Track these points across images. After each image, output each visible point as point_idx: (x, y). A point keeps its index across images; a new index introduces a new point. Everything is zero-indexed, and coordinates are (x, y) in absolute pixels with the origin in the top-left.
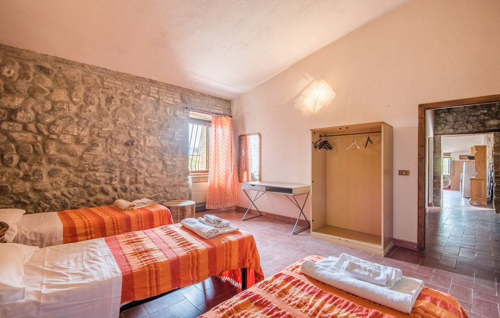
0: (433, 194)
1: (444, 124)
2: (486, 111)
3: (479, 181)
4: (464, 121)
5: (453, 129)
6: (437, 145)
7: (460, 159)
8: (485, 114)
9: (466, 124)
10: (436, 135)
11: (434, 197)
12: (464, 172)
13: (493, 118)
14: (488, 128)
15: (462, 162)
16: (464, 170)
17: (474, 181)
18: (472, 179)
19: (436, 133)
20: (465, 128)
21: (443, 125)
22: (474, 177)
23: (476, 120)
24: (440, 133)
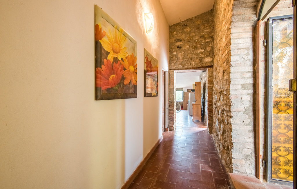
0: (169, 120)
1: (176, 60)
2: (203, 50)
3: (197, 106)
4: (189, 59)
5: (182, 65)
6: (171, 78)
7: (188, 91)
8: (202, 53)
9: (190, 61)
10: (170, 70)
11: (169, 123)
12: (189, 99)
13: (207, 56)
14: (204, 65)
15: (189, 93)
16: (189, 98)
17: (195, 105)
18: (193, 104)
19: (170, 68)
20: (190, 64)
21: (175, 62)
22: (194, 103)
23: (197, 58)
24: (173, 68)
